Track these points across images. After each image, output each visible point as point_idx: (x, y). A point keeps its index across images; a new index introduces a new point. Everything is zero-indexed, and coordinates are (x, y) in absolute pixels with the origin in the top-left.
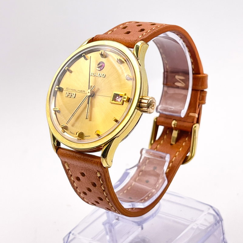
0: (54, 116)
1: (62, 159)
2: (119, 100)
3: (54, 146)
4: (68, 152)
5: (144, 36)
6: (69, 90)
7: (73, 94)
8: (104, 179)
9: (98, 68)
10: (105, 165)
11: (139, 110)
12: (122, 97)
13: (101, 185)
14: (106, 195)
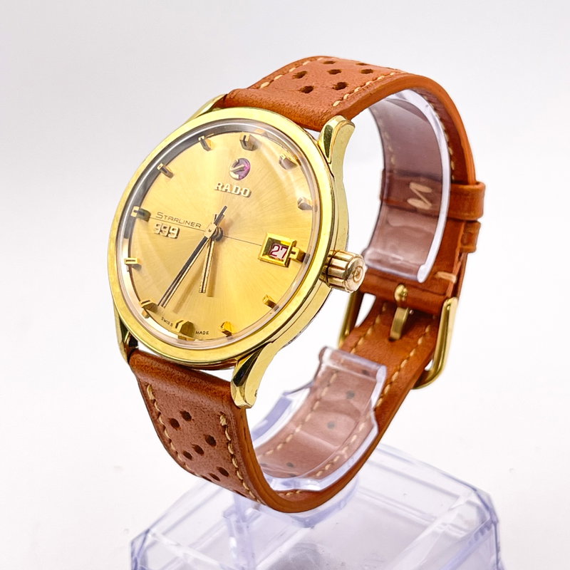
0: (126, 275)
1: (140, 377)
2: (280, 254)
3: (122, 347)
4: (154, 362)
5: (344, 103)
6: (163, 219)
7: (173, 230)
8: (235, 432)
9: (235, 172)
10: (239, 402)
11: (325, 282)
12: (287, 248)
13: (227, 444)
14: (237, 467)
